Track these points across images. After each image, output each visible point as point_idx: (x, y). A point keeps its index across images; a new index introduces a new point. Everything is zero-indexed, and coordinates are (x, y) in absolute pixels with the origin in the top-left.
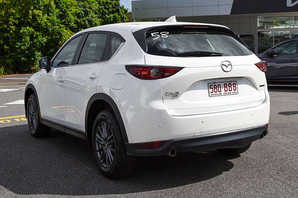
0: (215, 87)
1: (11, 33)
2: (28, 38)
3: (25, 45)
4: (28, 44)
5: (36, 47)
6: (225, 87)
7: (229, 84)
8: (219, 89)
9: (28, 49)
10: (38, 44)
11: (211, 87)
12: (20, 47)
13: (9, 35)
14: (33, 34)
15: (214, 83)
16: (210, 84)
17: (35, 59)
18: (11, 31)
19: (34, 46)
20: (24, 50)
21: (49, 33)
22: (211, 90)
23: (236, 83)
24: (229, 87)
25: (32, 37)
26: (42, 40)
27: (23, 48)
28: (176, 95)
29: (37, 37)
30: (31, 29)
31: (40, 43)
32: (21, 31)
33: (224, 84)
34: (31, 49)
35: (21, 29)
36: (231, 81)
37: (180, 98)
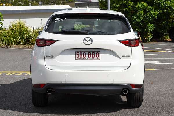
0: (81, 54)
1: (129, 8)
2: (142, 12)
3: (140, 18)
4: (142, 17)
5: (149, 20)
6: (89, 55)
7: (93, 53)
8: (84, 55)
9: (142, 21)
10: (150, 17)
11: (78, 54)
12: (135, 20)
13: (127, 9)
14: (146, 8)
15: (81, 51)
16: (77, 52)
17: (148, 30)
18: (129, 6)
19: (147, 19)
20: (138, 23)
21: (161, 8)
22: (77, 56)
23: (99, 52)
24: (93, 55)
25: (146, 11)
26: (154, 14)
27: (137, 20)
28: (52, 57)
29: (149, 11)
30: (146, 5)
31: (152, 16)
32: (137, 6)
33: (89, 53)
34: (144, 21)
35: (137, 4)
36: (95, 51)
37: (54, 59)
